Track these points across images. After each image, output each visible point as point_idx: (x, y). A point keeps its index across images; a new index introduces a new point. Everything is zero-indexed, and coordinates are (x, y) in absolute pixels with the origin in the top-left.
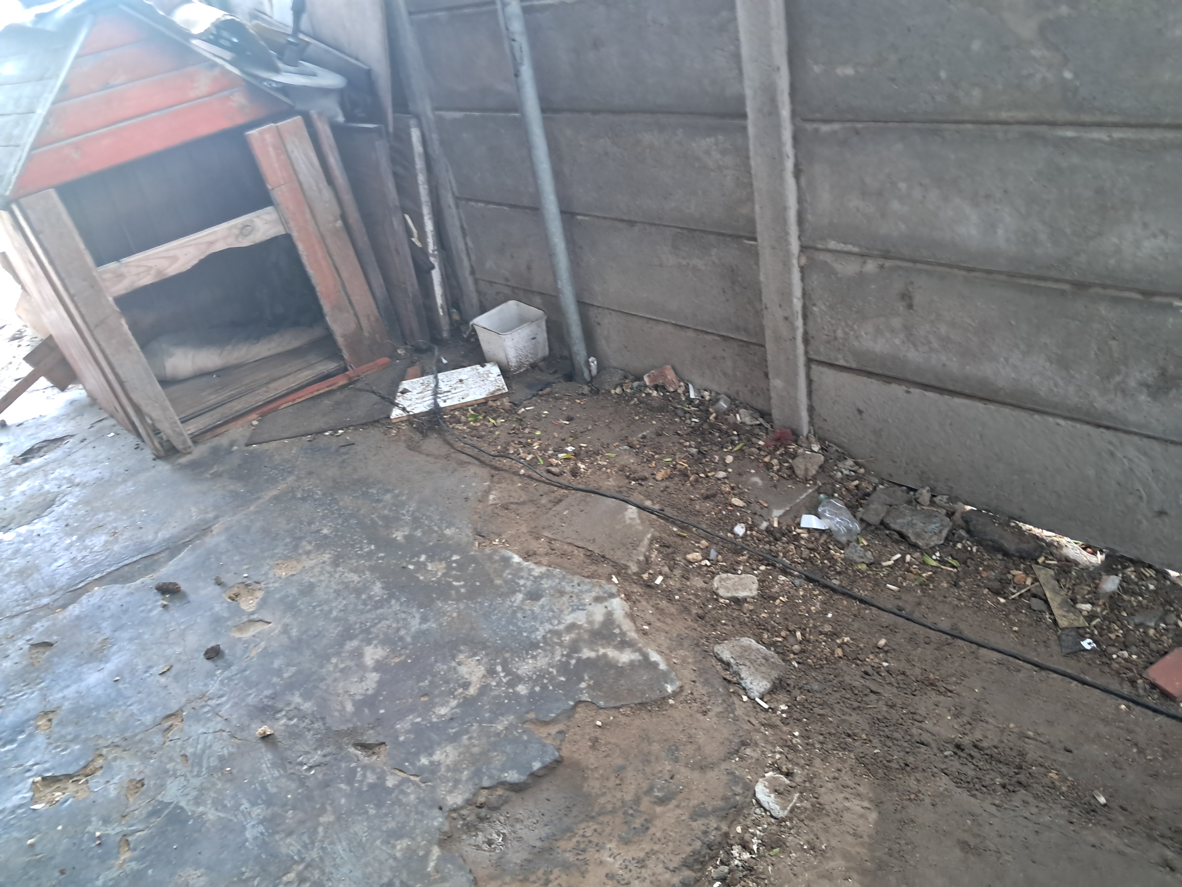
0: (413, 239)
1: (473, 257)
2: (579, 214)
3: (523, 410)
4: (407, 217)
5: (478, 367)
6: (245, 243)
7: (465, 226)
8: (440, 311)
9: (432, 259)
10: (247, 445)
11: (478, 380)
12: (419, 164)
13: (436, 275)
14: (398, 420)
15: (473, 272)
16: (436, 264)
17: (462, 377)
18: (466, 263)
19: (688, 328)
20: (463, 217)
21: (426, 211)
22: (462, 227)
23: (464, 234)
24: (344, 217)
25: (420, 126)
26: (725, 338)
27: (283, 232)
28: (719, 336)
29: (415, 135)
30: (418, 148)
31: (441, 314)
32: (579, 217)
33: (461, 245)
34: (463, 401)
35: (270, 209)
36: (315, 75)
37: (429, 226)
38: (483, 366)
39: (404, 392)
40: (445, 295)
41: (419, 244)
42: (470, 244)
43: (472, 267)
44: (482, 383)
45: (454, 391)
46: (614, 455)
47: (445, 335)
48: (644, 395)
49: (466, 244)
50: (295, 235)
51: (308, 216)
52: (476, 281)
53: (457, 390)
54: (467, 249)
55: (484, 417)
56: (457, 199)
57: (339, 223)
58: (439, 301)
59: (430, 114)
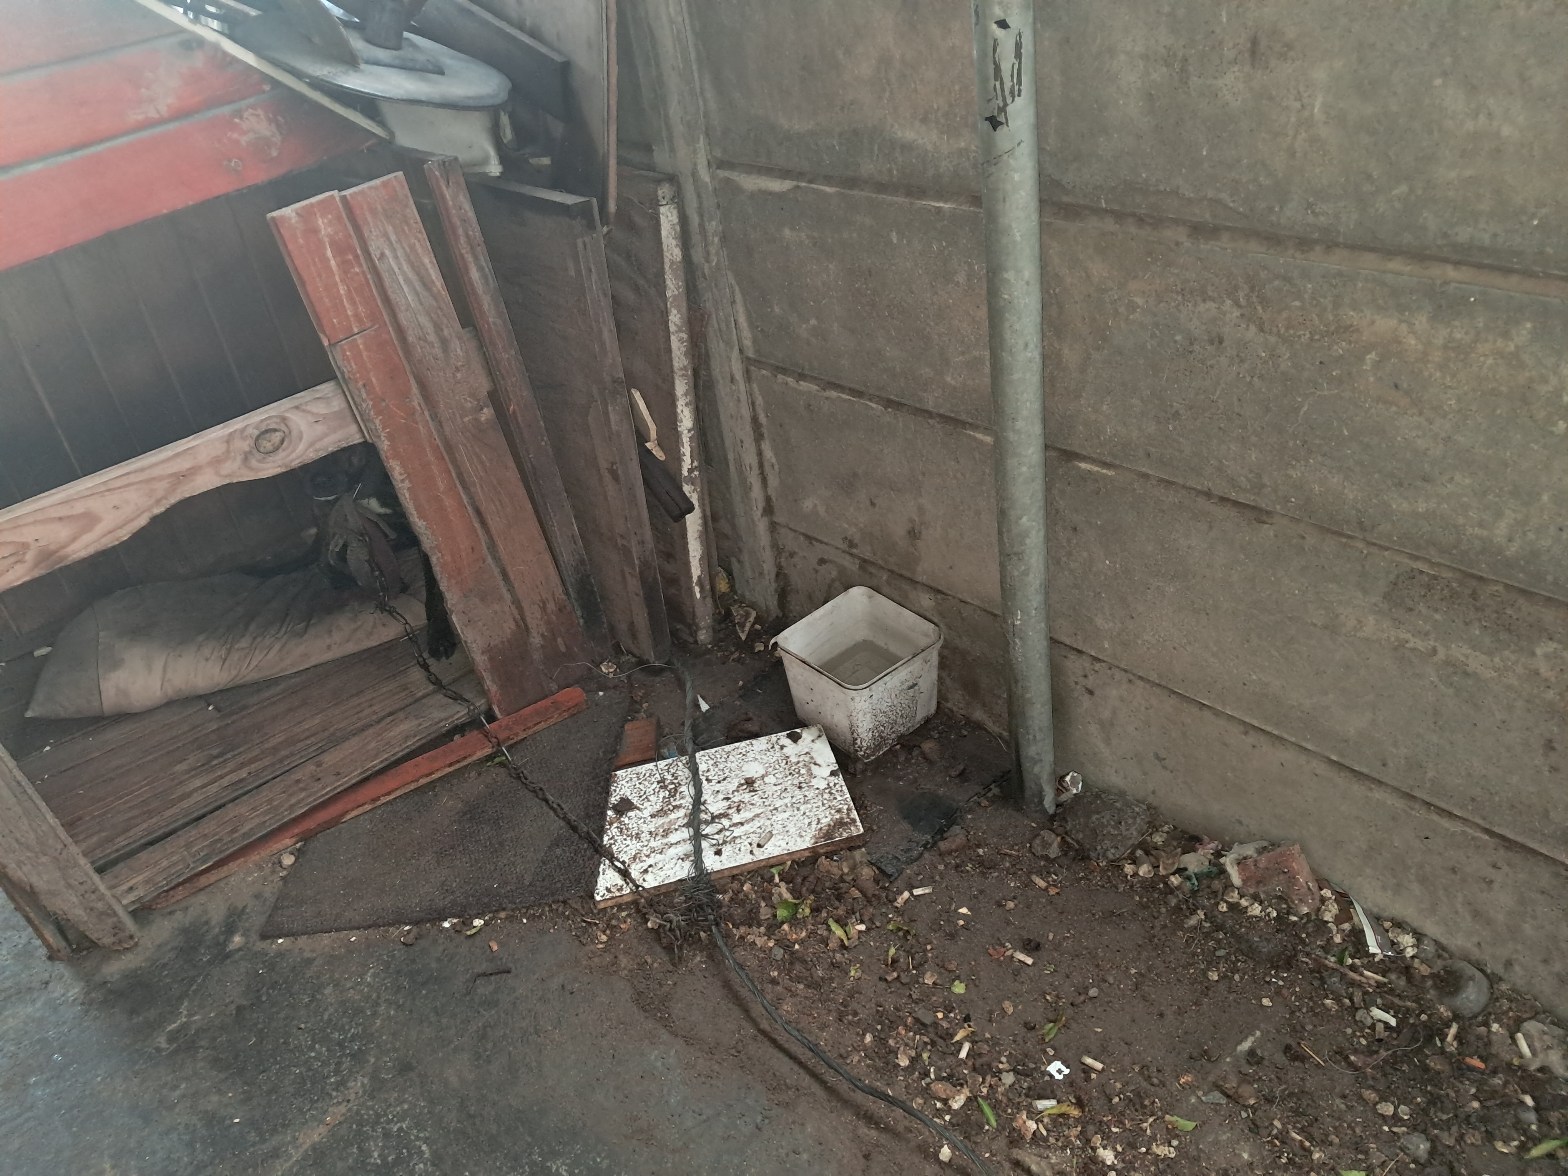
0: (648, 445)
1: (773, 481)
2: (1084, 458)
3: (906, 894)
4: (637, 395)
5: (782, 738)
6: (270, 468)
7: (763, 419)
8: (697, 589)
9: (687, 489)
10: (264, 937)
11: (788, 782)
12: (673, 286)
13: (693, 522)
14: (610, 903)
15: (769, 510)
16: (695, 499)
17: (753, 770)
18: (757, 493)
19: (1380, 783)
20: (759, 401)
21: (681, 387)
22: (755, 420)
23: (759, 437)
24: (495, 398)
25: (678, 200)
26: (1508, 844)
27: (357, 439)
28: (1487, 831)
29: (668, 218)
30: (672, 250)
31: (698, 596)
32: (1083, 465)
33: (750, 458)
34: (761, 855)
35: (326, 388)
36: (440, 71)
37: (686, 421)
38: (795, 738)
39: (625, 806)
40: (706, 559)
41: (660, 455)
42: (768, 454)
43: (768, 499)
44: (799, 794)
45: (736, 818)
46: (1190, 1125)
47: (703, 636)
48: (1223, 907)
49: (760, 454)
50: (384, 445)
51: (416, 400)
52: (773, 527)
53: (745, 815)
54: (761, 465)
55: (815, 910)
56: (747, 362)
57: (487, 413)
58: (696, 571)
59: (705, 176)
